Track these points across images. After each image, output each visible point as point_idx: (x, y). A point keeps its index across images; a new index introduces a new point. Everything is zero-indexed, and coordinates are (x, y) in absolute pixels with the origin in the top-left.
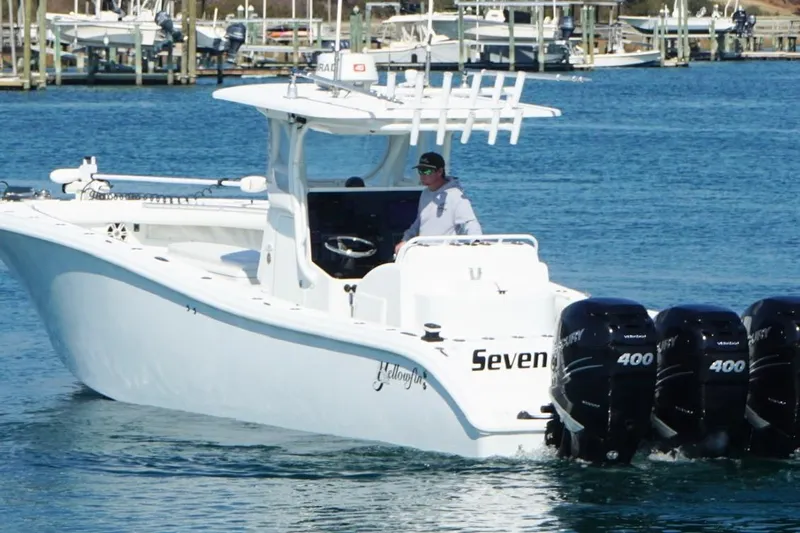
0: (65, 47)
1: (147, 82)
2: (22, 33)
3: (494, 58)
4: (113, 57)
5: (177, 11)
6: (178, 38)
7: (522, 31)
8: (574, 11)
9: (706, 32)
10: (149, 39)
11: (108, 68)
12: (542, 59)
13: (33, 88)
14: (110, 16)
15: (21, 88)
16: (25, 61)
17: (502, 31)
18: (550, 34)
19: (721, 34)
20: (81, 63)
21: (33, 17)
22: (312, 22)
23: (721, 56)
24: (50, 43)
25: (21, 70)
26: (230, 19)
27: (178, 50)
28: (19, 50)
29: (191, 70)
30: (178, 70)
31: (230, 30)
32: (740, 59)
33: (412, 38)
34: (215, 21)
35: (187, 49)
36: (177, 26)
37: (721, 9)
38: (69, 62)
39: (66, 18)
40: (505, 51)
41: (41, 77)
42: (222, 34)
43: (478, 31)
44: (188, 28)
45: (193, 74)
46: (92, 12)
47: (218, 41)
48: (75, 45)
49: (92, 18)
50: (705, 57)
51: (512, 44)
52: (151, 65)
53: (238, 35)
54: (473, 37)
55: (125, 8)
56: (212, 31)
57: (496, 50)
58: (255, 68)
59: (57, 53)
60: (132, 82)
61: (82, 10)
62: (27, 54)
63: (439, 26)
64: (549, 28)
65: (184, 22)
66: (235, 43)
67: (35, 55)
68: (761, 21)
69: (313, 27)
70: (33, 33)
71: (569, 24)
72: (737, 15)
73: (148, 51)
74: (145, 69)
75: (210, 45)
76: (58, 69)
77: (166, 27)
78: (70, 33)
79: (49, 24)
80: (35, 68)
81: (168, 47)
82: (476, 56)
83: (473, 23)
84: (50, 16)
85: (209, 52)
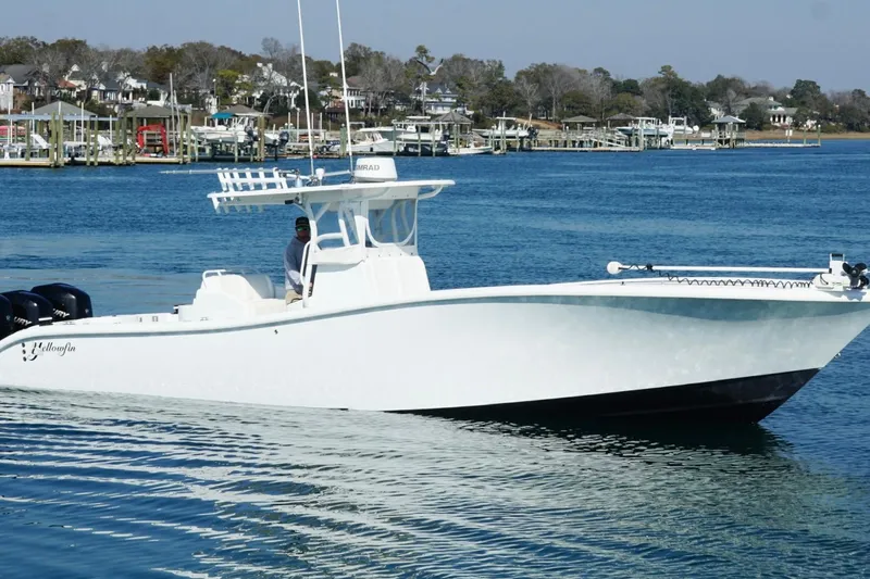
0: (200, 143)
1: (240, 160)
2: (179, 136)
3: (411, 150)
4: (224, 148)
5: (255, 126)
6: (255, 139)
7: (424, 137)
8: (450, 127)
9: (514, 137)
10: (241, 139)
11: (221, 153)
12: (434, 150)
13: (184, 163)
14: (223, 128)
15: (178, 163)
16: (181, 150)
17: (415, 137)
18: (438, 138)
19: (522, 138)
20: (208, 151)
21: (184, 129)
22: (321, 131)
23: (522, 149)
24: (193, 141)
25: (178, 154)
26: (281, 130)
27: (255, 145)
28: (178, 144)
29: (262, 155)
30: (256, 154)
31: (281, 135)
32: (531, 151)
33: (371, 139)
34: (274, 131)
35: (260, 145)
36: (255, 133)
37: (522, 126)
38: (202, 150)
39: (201, 129)
40: (416, 147)
41: (188, 157)
42: (277, 137)
43: (403, 136)
44: (260, 135)
45: (263, 156)
46: (214, 125)
47: (275, 141)
48: (205, 142)
49: (213, 129)
50: (514, 150)
51: (419, 143)
52: (242, 152)
53: (285, 138)
54: (400, 140)
55: (229, 124)
56: (272, 136)
57: (412, 146)
58: (294, 154)
59: (196, 146)
60: (233, 160)
61: (208, 125)
62: (181, 146)
63: (384, 134)
64: (438, 135)
65: (259, 131)
66: (283, 142)
67: (185, 146)
68: (541, 132)
69: (322, 134)
70: (184, 136)
71: (447, 133)
72: (529, 129)
73: (241, 145)
74: (239, 154)
75: (271, 142)
76: (197, 154)
77: (250, 134)
78: (203, 136)
79: (192, 131)
80: (185, 153)
81: (251, 143)
82: (402, 149)
83: (400, 133)
84: (193, 128)
85: (271, 146)
